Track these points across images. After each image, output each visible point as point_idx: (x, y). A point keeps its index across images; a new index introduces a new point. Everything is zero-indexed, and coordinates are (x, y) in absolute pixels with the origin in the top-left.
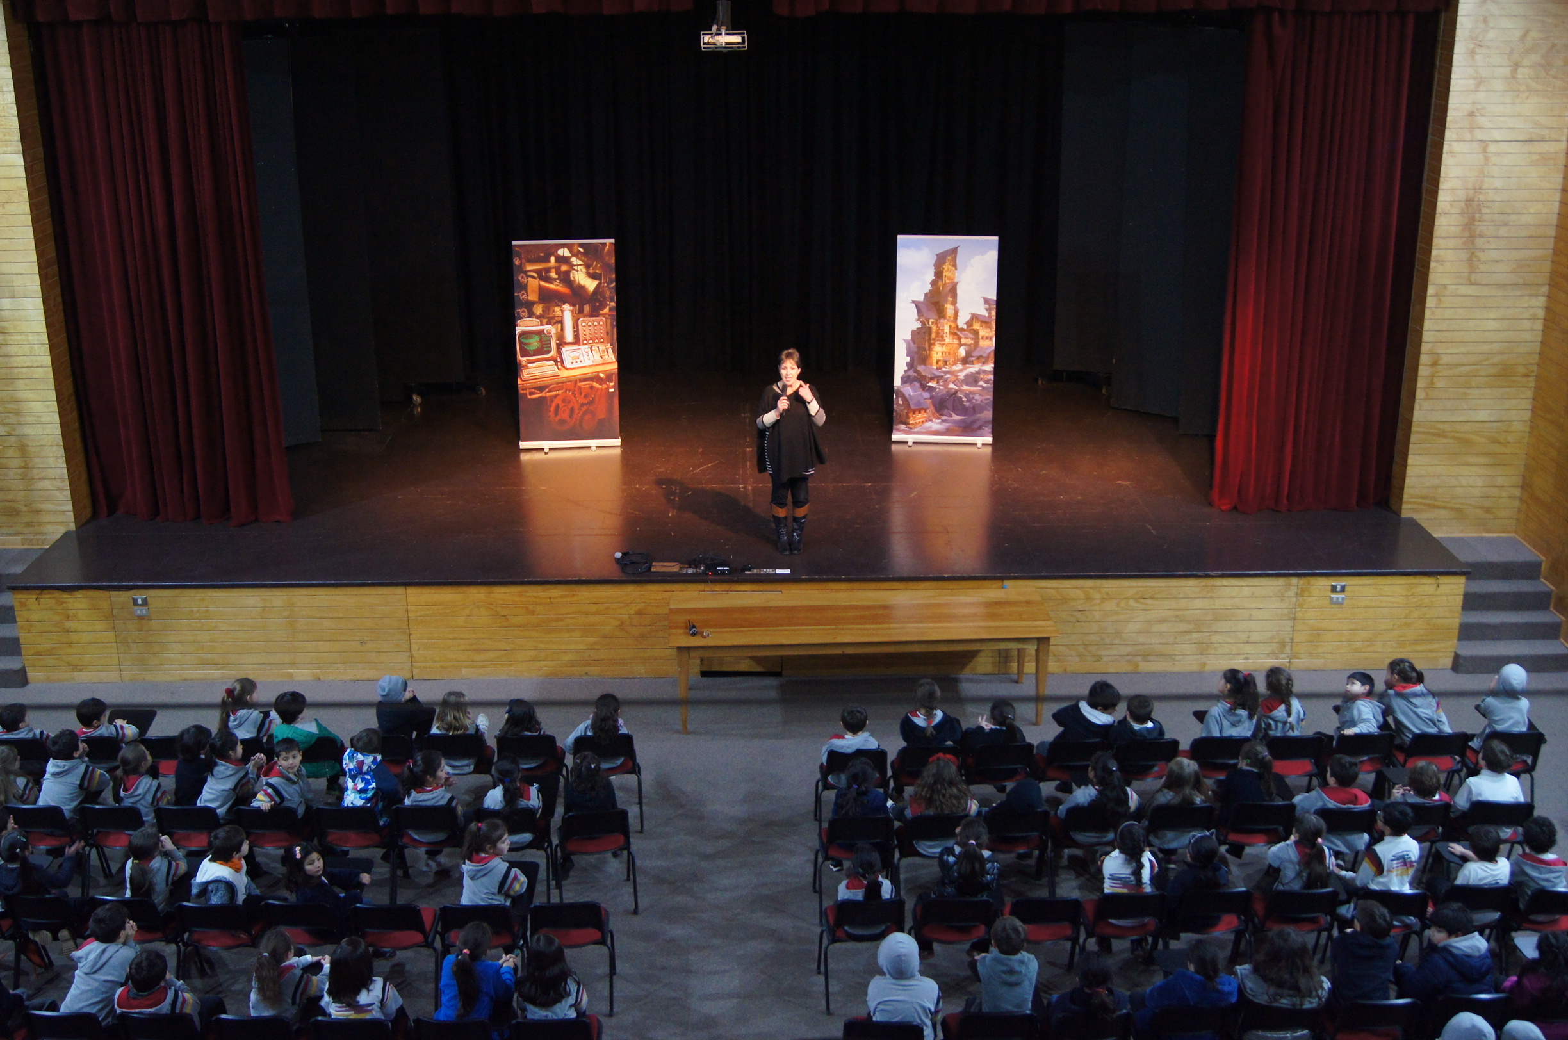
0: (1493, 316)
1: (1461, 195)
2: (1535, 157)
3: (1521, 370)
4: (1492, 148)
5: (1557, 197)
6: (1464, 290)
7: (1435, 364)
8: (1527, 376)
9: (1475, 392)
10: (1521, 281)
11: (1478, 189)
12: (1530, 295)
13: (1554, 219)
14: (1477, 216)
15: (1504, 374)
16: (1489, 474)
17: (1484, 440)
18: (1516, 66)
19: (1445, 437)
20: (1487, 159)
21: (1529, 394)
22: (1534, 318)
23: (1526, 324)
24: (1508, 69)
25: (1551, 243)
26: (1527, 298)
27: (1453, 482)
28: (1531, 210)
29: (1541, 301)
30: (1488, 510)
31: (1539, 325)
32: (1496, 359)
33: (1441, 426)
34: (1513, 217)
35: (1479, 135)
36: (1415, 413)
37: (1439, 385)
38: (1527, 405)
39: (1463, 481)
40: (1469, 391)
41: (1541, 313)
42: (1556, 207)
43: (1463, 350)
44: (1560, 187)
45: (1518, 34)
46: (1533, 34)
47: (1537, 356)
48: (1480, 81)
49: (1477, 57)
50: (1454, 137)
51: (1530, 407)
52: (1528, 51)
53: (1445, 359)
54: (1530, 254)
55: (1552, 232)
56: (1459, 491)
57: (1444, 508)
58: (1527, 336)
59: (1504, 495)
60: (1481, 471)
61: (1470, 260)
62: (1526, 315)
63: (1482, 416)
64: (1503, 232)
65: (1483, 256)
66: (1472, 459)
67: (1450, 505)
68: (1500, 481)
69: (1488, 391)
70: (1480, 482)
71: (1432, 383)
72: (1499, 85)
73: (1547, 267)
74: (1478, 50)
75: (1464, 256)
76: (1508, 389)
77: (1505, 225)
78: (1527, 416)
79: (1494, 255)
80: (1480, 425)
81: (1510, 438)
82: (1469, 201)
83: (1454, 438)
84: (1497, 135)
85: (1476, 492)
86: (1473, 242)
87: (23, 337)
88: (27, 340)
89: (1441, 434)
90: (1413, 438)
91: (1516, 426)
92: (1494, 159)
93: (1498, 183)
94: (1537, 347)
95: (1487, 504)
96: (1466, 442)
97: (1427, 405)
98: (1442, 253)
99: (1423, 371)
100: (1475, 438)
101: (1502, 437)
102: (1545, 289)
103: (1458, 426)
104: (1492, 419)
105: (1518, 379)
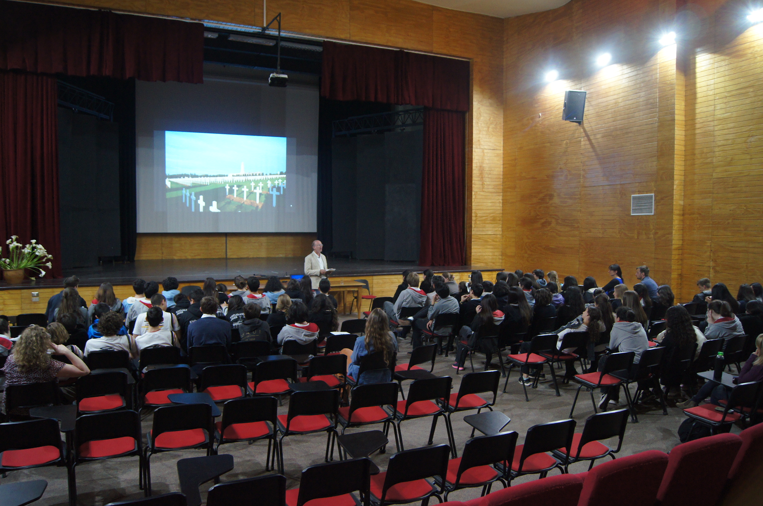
0: (489, 202)
1: (478, 165)
2: (496, 154)
3: (498, 219)
4: (485, 151)
5: (502, 166)
6: (482, 193)
7: (476, 216)
8: (499, 220)
9: (487, 225)
10: (495, 191)
11: (482, 163)
12: (498, 196)
13: (502, 173)
14: (483, 171)
15: (494, 220)
16: (492, 251)
17: (490, 240)
18: (488, 128)
19: (481, 239)
20: (484, 154)
21: (501, 226)
22: (500, 203)
23: (498, 204)
24: (487, 128)
25: (501, 180)
26: (497, 196)
27: (484, 254)
28: (496, 170)
29: (501, 198)
30: (493, 263)
31: (501, 205)
32: (492, 215)
33: (479, 236)
34: (492, 172)
35: (482, 147)
36: (473, 232)
37: (478, 223)
38: (500, 229)
39: (487, 254)
40: (486, 225)
41: (501, 201)
42: (502, 169)
43: (483, 212)
44: (502, 164)
45: (488, 118)
46: (492, 119)
47: (501, 214)
48: (480, 131)
49: (479, 124)
50: (475, 147)
51: (501, 230)
52: (491, 124)
53: (479, 215)
54: (497, 183)
55: (501, 177)
56: (486, 257)
58: (499, 208)
59: (497, 258)
60: (491, 250)
61: (482, 184)
62: (498, 202)
63: (490, 233)
64: (490, 176)
65: (485, 183)
66: (489, 247)
67: (483, 262)
68: (496, 254)
69: (490, 225)
70: (491, 254)
71: (476, 222)
72: (484, 133)
73: (501, 187)
74: (479, 122)
75: (481, 183)
76: (495, 225)
77: (490, 174)
78: (501, 233)
79: (488, 183)
80: (489, 236)
81: (498, 240)
82: (480, 166)
83: (483, 240)
84: (486, 147)
85: (490, 257)
86: (483, 179)
89: (480, 239)
90: (473, 240)
91: (498, 236)
92: (486, 154)
93: (487, 162)
94: (501, 212)
95: (494, 261)
96: (486, 241)
97: (475, 229)
98: (475, 182)
99: (473, 218)
100: (489, 240)
101: (495, 239)
102: (501, 194)
103: (484, 236)
104: (493, 234)
105: (498, 221)
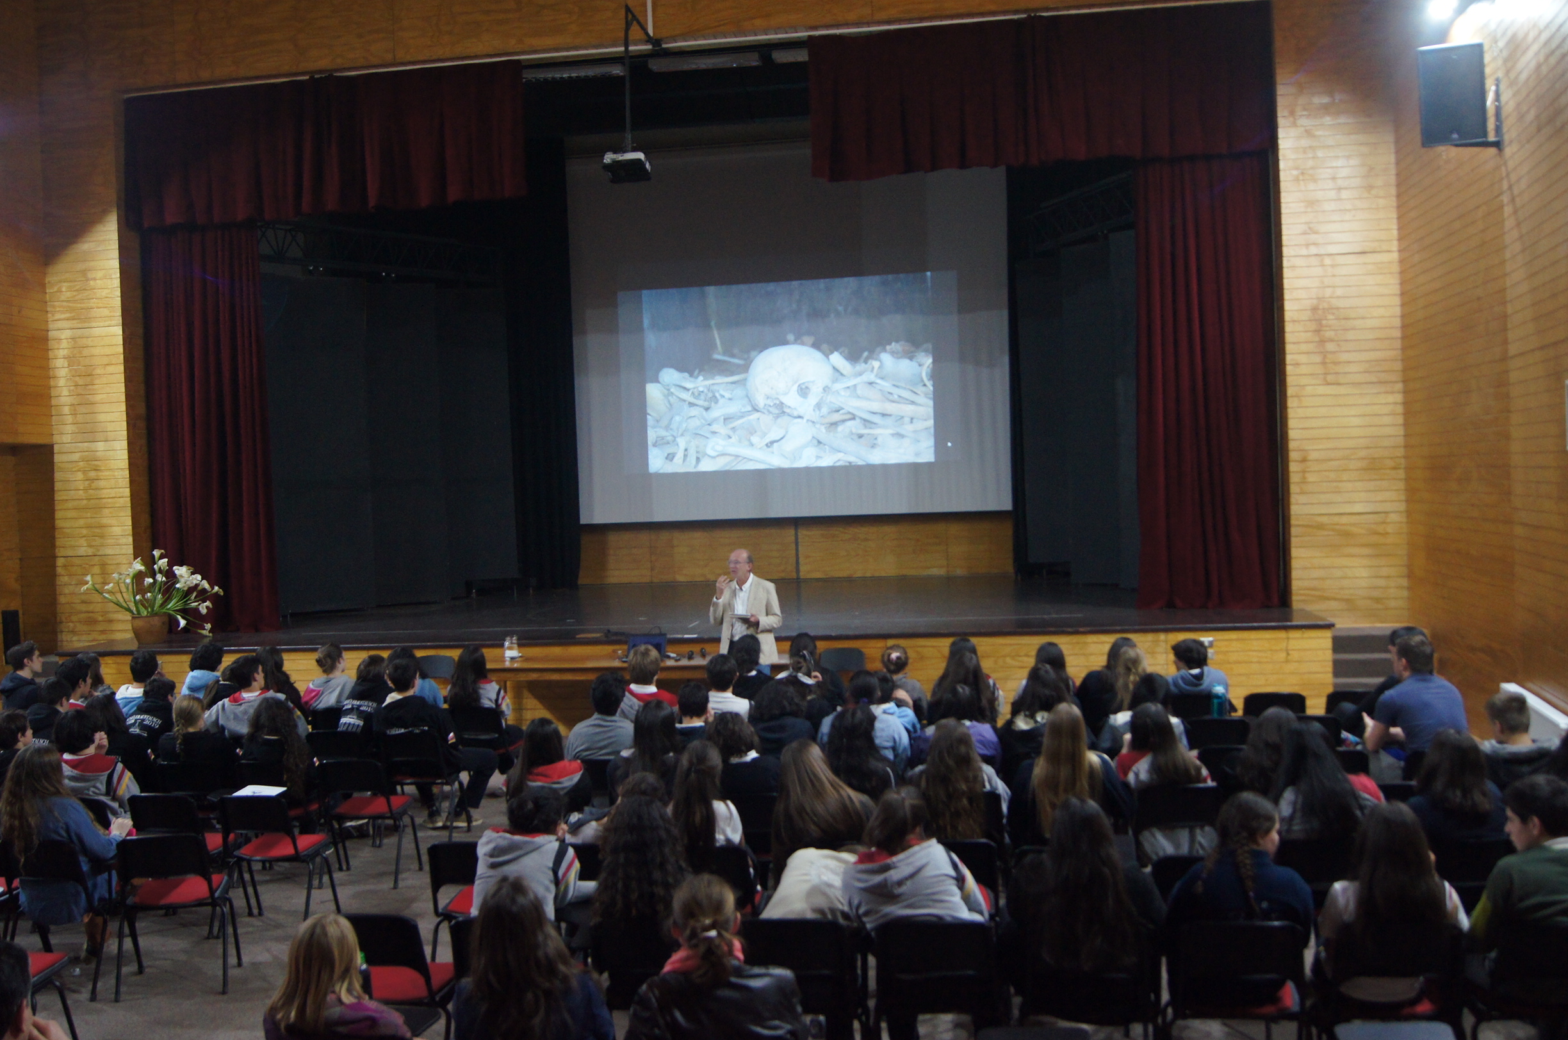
0: (1353, 413)
1: (1307, 303)
2: (1371, 267)
3: (1390, 463)
4: (1329, 260)
5: (1397, 301)
6: (1322, 390)
7: (1304, 460)
8: (1395, 468)
9: (1347, 485)
10: (1375, 380)
11: (1322, 298)
12: (1387, 392)
13: (1397, 322)
14: (1324, 322)
15: (1373, 467)
16: (1370, 564)
17: (1364, 532)
19: (1326, 529)
20: (1326, 271)
21: (1401, 485)
22: (1393, 414)
23: (1388, 420)
25: (1398, 344)
26: (1384, 395)
27: (1339, 573)
28: (1375, 315)
29: (1399, 398)
30: (1377, 600)
31: (1399, 420)
32: (1363, 453)
33: (1319, 519)
34: (1358, 321)
35: (1315, 250)
36: (1292, 507)
37: (1310, 479)
38: (1400, 496)
39: (1349, 573)
40: (1340, 484)
41: (1400, 409)
42: (1398, 311)
43: (1329, 446)
44: (1398, 293)
47: (1402, 450)
50: (1293, 255)
51: (1403, 497)
53: (1313, 455)
54: (1380, 355)
55: (1398, 333)
56: (1346, 582)
57: (1335, 599)
58: (1392, 431)
59: (1392, 585)
60: (1364, 562)
61: (1324, 363)
62: (1386, 412)
63: (1358, 508)
64: (1351, 335)
65: (1335, 358)
66: (1356, 551)
67: (1339, 597)
68: (1385, 571)
69: (1359, 484)
70: (1364, 573)
71: (1304, 478)
73: (1398, 366)
75: (1317, 359)
76: (1378, 482)
77: (1353, 329)
78: (1402, 507)
79: (1347, 357)
80: (1357, 517)
81: (1390, 529)
82: (1315, 309)
83: (1333, 530)
84: (1331, 250)
85: (1364, 583)
86: (1324, 346)
87: (111, 473)
88: (114, 476)
89: (1321, 527)
90: (1293, 531)
91: (1394, 517)
92: (1333, 271)
93: (1341, 292)
94: (1401, 441)
95: (1376, 594)
96: (1347, 534)
97: (1302, 500)
98: (1296, 357)
99: (1293, 467)
100: (1355, 530)
101: (1380, 529)
102: (1400, 386)
103: (1336, 519)
104: (1368, 510)
105: (1388, 471)
